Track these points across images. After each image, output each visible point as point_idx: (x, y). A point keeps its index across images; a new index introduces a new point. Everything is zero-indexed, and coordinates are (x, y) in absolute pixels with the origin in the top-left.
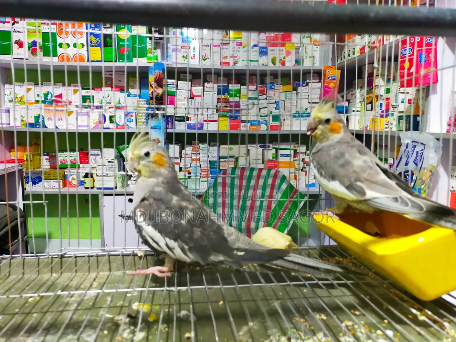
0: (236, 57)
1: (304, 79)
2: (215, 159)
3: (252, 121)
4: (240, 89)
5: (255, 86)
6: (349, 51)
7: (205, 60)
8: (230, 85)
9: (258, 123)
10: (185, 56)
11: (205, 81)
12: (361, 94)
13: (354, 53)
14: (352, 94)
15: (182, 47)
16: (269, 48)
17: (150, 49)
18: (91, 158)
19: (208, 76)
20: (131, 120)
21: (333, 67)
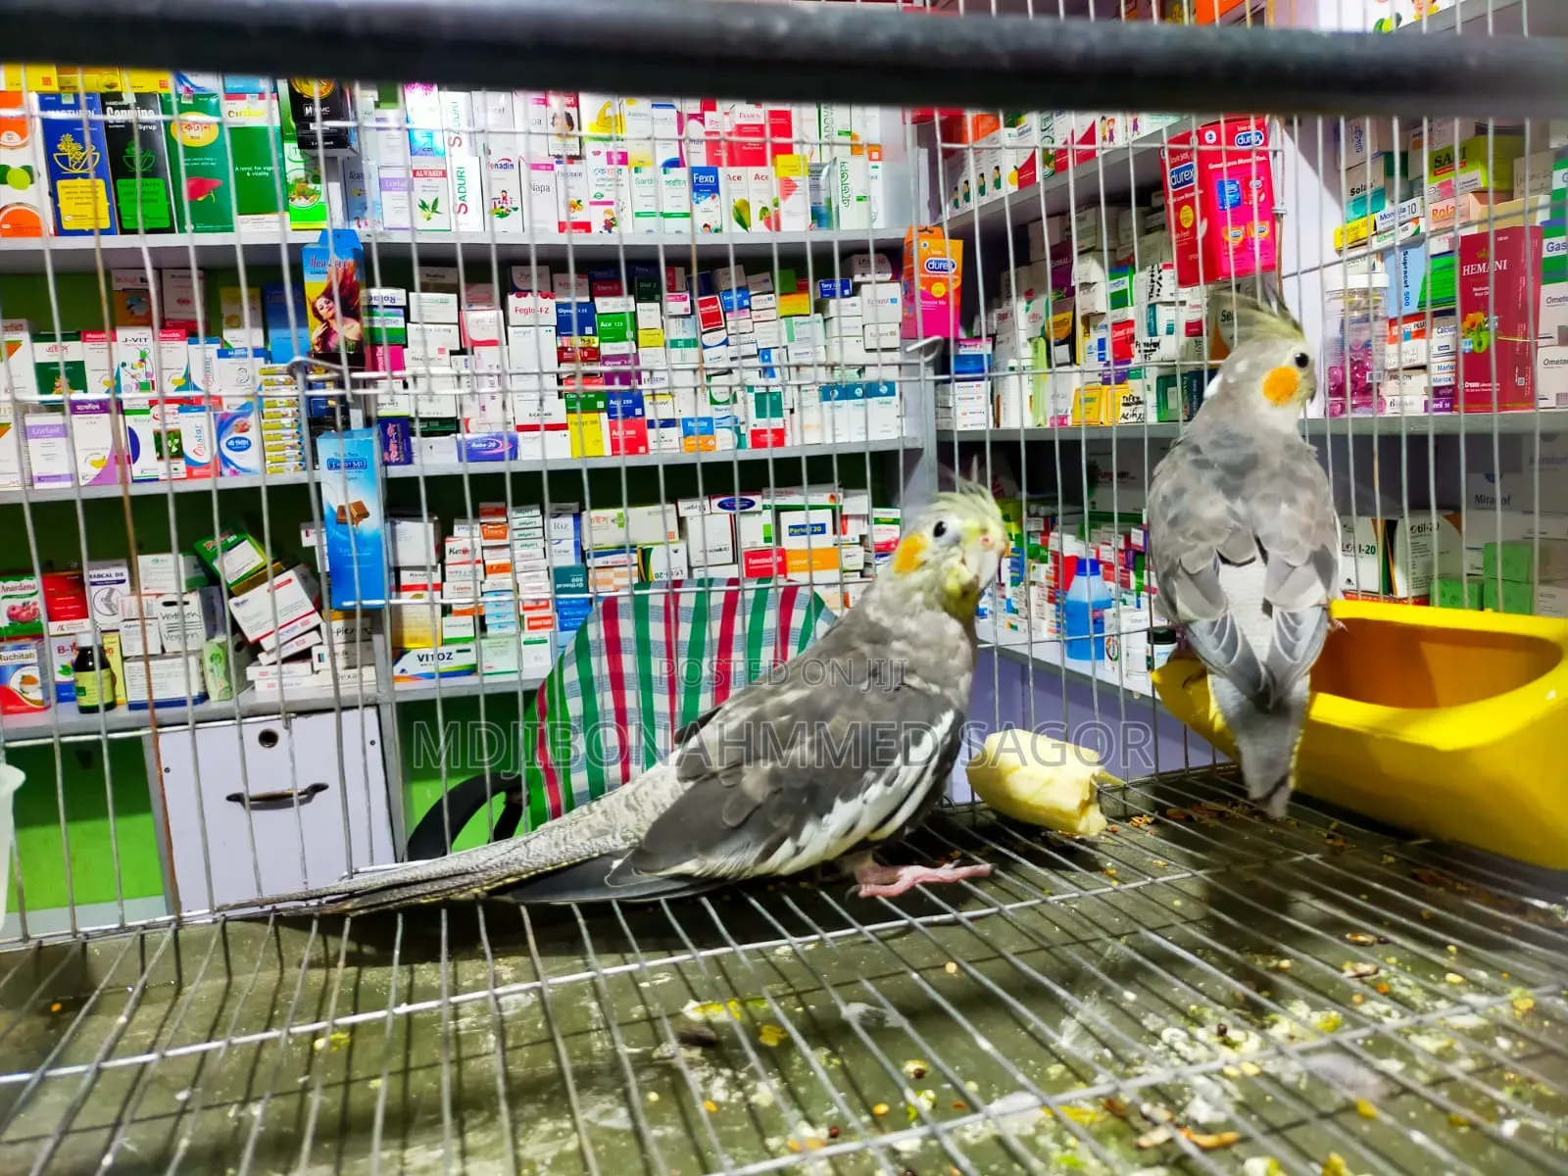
0: (611, 203)
1: (847, 274)
2: (569, 560)
3: (685, 421)
4: (635, 314)
5: (685, 299)
6: (982, 175)
7: (502, 215)
8: (598, 301)
9: (708, 426)
10: (430, 203)
11: (508, 288)
12: (1030, 313)
13: (997, 184)
14: (1003, 317)
15: (415, 172)
16: (724, 172)
17: (298, 180)
18: (96, 595)
19: (516, 271)
20: (244, 442)
21: (937, 230)
